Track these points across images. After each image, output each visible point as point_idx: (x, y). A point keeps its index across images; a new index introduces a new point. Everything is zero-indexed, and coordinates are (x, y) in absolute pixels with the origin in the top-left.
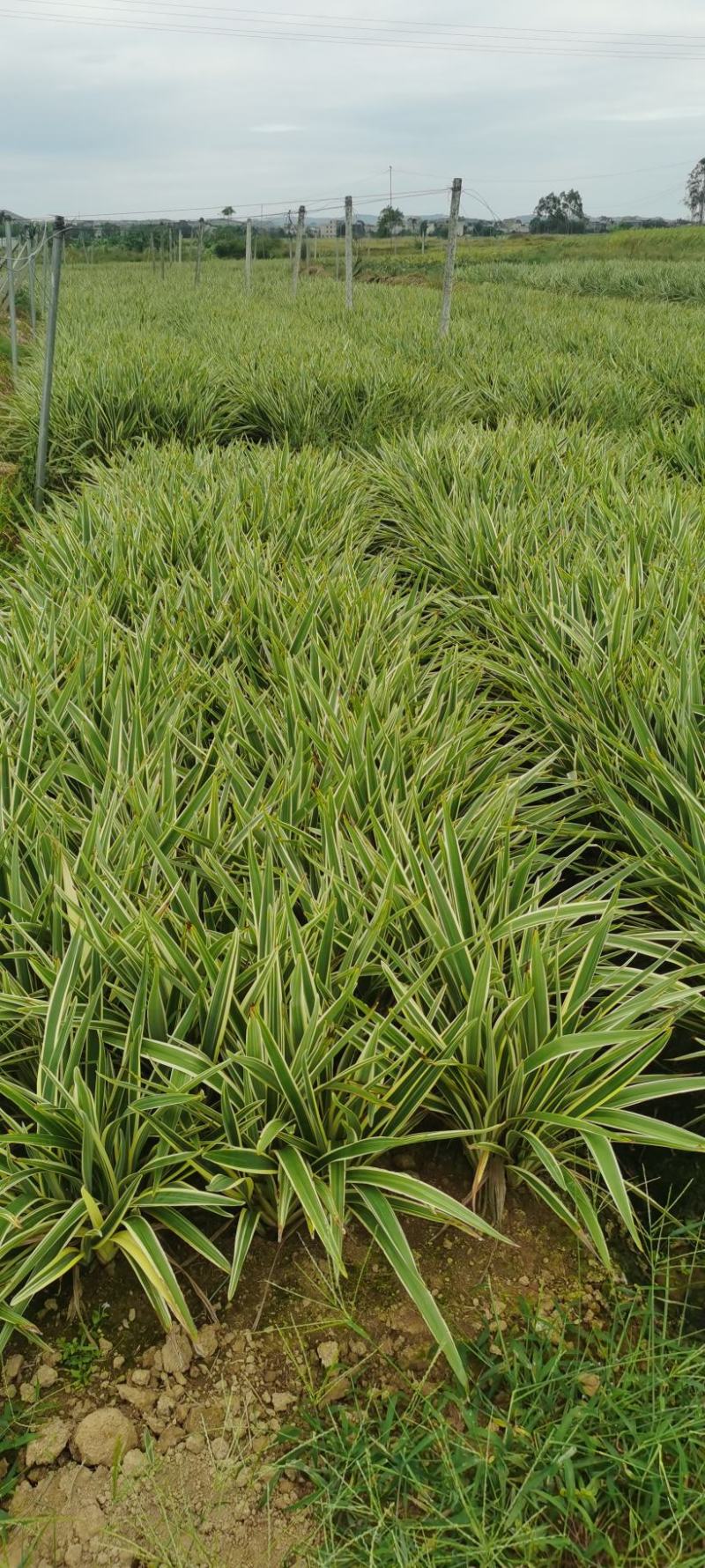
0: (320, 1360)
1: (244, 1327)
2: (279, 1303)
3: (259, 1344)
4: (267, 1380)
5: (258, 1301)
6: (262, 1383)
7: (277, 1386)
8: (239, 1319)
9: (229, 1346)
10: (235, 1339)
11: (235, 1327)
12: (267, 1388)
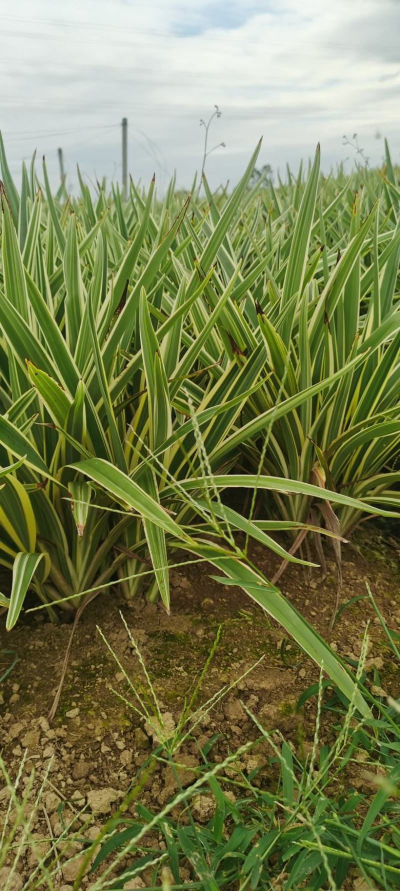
0: (151, 738)
1: (37, 715)
2: (84, 683)
3: (61, 732)
4: (76, 776)
5: (55, 685)
6: (70, 781)
7: (92, 783)
8: (30, 709)
9: (16, 741)
10: (25, 730)
11: (24, 717)
12: (77, 788)
